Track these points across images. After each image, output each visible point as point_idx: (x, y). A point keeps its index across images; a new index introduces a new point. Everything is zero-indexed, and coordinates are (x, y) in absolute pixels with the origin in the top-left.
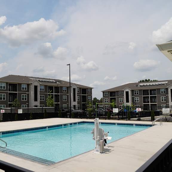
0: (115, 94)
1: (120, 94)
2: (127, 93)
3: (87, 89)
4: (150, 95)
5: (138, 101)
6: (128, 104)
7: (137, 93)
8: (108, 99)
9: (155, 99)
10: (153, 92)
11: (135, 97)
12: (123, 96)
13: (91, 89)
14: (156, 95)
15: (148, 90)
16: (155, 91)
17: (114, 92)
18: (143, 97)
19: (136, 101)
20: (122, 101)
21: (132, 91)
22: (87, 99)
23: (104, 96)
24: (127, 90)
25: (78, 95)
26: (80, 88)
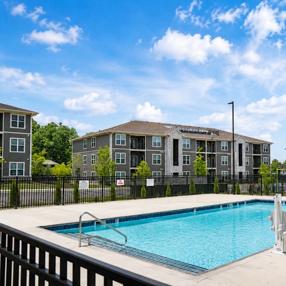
3: (262, 144)
13: (269, 145)
22: (263, 161)
25: (246, 156)
26: (250, 144)
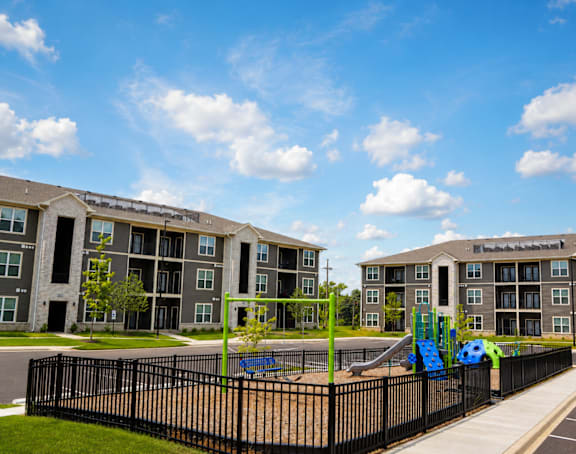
0: (402, 276)
1: (419, 276)
2: (443, 271)
4: (519, 281)
5: (478, 300)
6: (444, 308)
7: (478, 274)
8: (378, 293)
9: (536, 296)
10: (529, 270)
11: (469, 286)
12: (430, 281)
13: (317, 252)
14: (537, 283)
15: (514, 264)
16: (535, 269)
17: (401, 268)
18: (497, 287)
19: (471, 300)
20: (426, 300)
21: (461, 266)
23: (364, 281)
24: (444, 263)
25: (258, 271)
26: (272, 246)
